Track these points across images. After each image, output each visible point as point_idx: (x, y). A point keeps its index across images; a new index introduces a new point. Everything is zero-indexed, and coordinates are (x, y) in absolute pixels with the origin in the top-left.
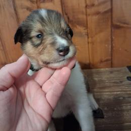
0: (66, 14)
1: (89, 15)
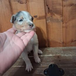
0: (47, 6)
1: (65, 6)
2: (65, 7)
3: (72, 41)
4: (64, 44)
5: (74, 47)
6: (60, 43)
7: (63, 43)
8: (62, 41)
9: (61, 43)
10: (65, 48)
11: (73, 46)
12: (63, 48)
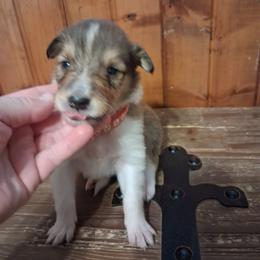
3: (234, 92)
4: (210, 100)
5: (235, 109)
6: (198, 98)
7: (208, 97)
8: (205, 92)
9: (201, 96)
11: (233, 106)
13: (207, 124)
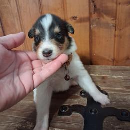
1: (120, 4)
2: (121, 6)
3: (128, 59)
4: (115, 62)
7: (114, 60)
8: (112, 57)
9: (110, 59)
10: (116, 67)
12: (113, 67)
13: (113, 75)
